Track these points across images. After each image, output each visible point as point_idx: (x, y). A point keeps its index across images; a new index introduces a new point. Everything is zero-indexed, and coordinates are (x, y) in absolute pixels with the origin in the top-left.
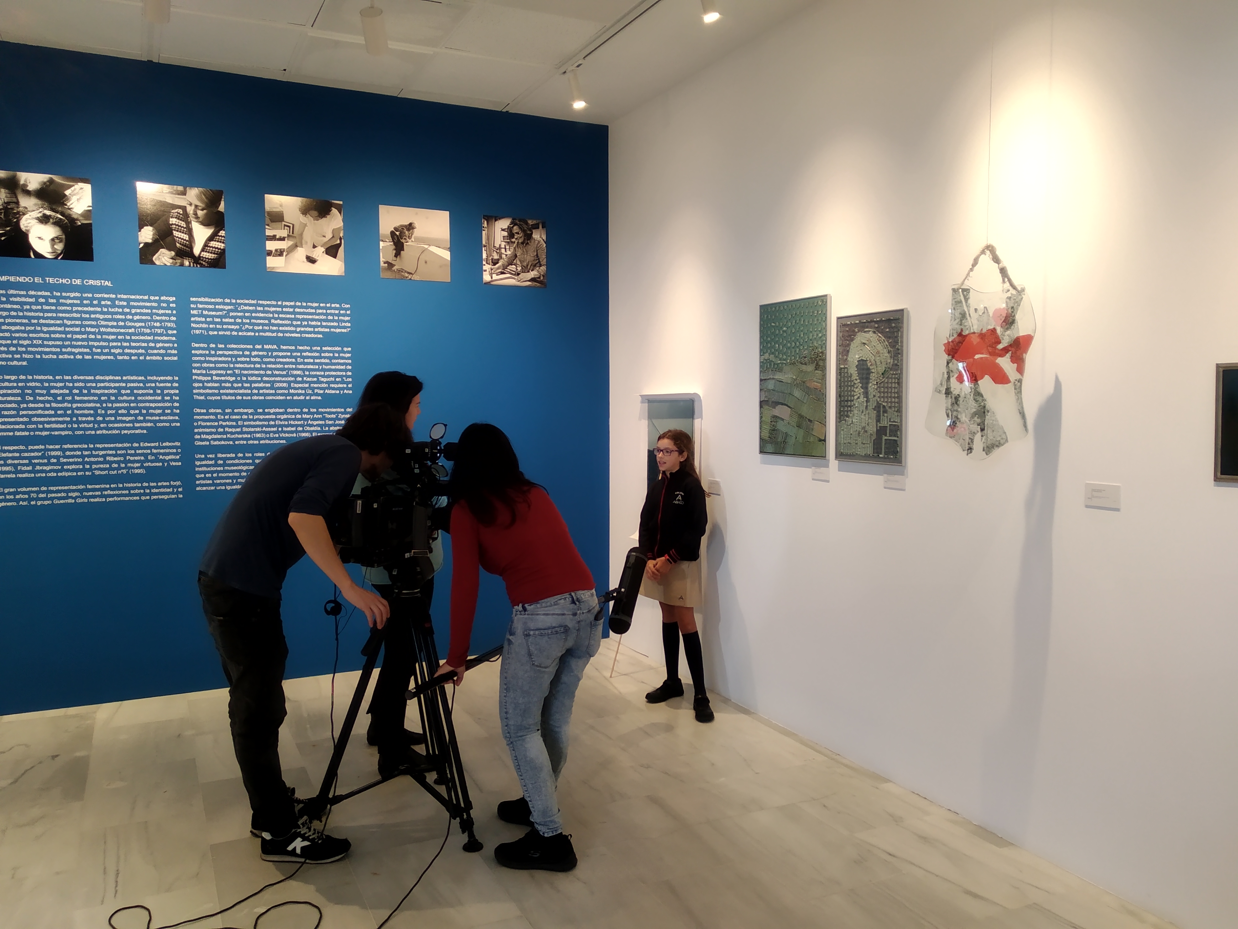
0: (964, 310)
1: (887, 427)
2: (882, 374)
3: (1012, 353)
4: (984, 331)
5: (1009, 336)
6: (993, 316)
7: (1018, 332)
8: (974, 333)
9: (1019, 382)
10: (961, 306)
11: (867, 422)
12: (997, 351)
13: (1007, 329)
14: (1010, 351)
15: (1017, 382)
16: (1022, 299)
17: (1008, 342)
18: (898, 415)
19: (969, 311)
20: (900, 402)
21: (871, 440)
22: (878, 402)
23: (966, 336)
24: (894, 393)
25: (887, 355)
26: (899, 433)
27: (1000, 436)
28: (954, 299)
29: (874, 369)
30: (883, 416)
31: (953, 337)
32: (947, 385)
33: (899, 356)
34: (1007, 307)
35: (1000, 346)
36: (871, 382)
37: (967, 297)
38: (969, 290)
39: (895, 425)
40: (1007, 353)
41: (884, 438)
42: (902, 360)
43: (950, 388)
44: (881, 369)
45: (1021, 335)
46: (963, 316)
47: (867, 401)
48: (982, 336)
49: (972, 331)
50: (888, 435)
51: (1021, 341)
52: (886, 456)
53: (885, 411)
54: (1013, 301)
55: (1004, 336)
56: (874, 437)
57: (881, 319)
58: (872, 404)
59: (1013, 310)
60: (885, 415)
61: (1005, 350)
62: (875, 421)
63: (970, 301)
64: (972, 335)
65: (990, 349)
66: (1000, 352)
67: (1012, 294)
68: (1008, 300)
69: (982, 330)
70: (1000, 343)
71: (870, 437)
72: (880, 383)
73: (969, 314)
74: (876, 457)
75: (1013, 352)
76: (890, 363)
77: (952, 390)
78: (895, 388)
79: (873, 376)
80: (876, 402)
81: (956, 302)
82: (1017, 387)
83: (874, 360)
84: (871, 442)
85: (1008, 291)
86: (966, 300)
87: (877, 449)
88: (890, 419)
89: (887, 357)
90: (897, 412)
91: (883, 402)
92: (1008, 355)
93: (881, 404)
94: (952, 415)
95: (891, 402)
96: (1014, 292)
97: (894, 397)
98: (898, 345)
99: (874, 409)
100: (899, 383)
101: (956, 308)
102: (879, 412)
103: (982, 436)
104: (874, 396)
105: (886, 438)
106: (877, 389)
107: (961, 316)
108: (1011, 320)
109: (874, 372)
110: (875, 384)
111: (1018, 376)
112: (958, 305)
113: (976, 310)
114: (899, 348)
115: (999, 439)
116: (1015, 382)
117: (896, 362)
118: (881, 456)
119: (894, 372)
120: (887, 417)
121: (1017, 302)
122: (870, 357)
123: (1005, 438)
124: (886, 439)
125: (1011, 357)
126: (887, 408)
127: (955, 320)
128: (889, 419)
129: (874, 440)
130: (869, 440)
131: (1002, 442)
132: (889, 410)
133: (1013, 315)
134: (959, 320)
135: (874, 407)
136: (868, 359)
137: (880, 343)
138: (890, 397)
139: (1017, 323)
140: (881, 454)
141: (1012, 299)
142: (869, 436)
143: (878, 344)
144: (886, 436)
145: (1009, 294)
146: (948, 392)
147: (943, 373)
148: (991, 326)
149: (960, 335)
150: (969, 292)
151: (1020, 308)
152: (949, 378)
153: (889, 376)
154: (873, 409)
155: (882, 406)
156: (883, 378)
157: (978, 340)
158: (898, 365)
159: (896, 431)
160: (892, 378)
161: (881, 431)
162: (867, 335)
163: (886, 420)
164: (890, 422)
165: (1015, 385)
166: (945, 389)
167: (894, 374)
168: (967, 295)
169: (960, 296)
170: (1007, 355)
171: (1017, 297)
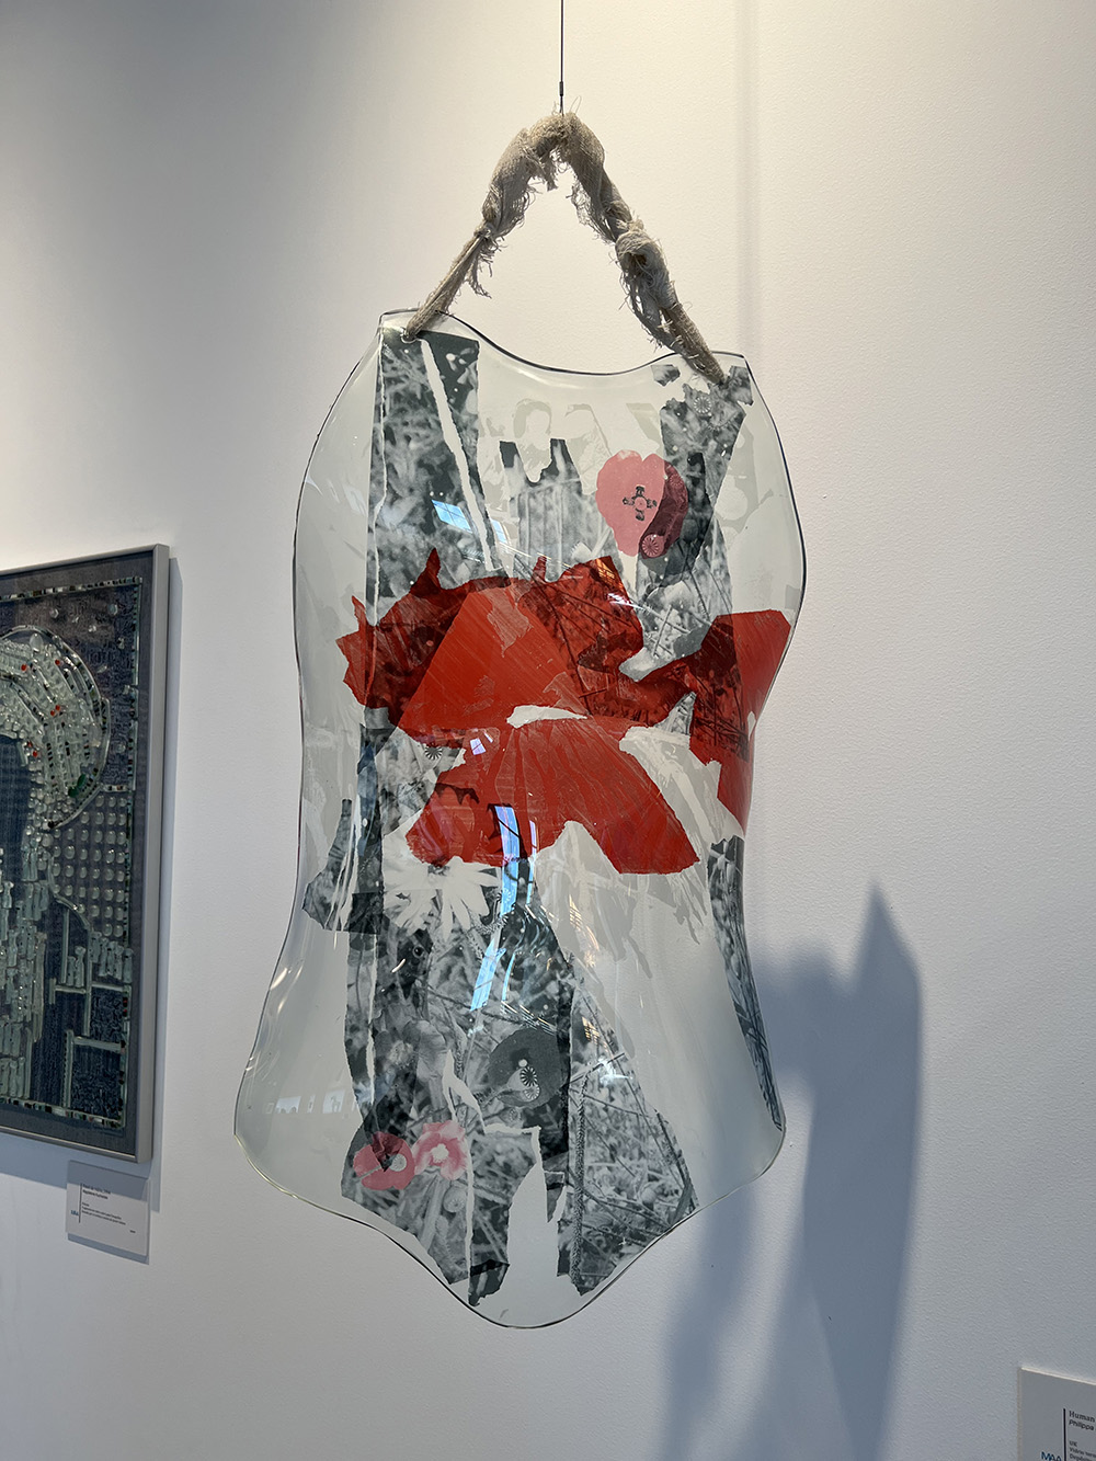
0: (443, 445)
1: (81, 998)
2: (71, 792)
3: (697, 700)
4: (556, 570)
5: (680, 608)
6: (597, 494)
7: (724, 593)
8: (501, 580)
9: (729, 856)
10: (425, 424)
11: (11, 973)
12: (623, 691)
13: (674, 571)
14: (688, 691)
15: (721, 859)
16: (740, 419)
17: (678, 645)
18: (124, 957)
19: (470, 453)
20: (134, 906)
21: (24, 1043)
22: (53, 900)
23: (460, 594)
24: (114, 866)
25: (88, 719)
26: (127, 1027)
27: (652, 1179)
28: (389, 381)
29: (42, 772)
30: (72, 953)
31: (391, 602)
32: (363, 875)
33: (135, 725)
34: (669, 452)
35: (641, 664)
36: (32, 823)
37: (461, 380)
38: (474, 345)
39: (114, 994)
40: (673, 700)
41: (73, 1041)
42: (144, 743)
43: (380, 891)
44: (68, 772)
45: (738, 608)
46: (440, 477)
47: (16, 894)
48: (544, 597)
49: (489, 568)
50: (86, 1033)
51: (739, 639)
52: (78, 1114)
53: (80, 938)
54: (696, 427)
55: (658, 607)
56: (35, 1036)
57: (72, 588)
58: (35, 906)
59: (696, 474)
60: (80, 950)
61: (665, 687)
62: (40, 971)
63: (476, 402)
64: (488, 592)
65: (590, 678)
66: (638, 697)
67: (690, 392)
68: (672, 421)
69: (541, 563)
70: (637, 644)
71: (23, 1032)
72: (64, 829)
73: (474, 473)
74: (39, 1114)
75: (705, 698)
76: (99, 750)
77: (389, 901)
78: (115, 846)
79: (40, 799)
80: (46, 899)
81: (397, 397)
82: (724, 887)
83: (45, 739)
84: (23, 1053)
85: (673, 374)
86: (458, 393)
87: (46, 1081)
88: (96, 967)
89: (89, 727)
90: (121, 940)
91: (72, 899)
92: (680, 715)
93: (62, 907)
94: (378, 1064)
95: (101, 902)
96: (701, 385)
97: (113, 884)
98: (131, 683)
99: (40, 926)
100: (134, 829)
101: (400, 431)
102: (56, 936)
103: (554, 1186)
104: (42, 875)
105: (79, 1041)
106: (50, 850)
107: (424, 477)
108: (688, 524)
109: (41, 786)
110: (46, 832)
111: (729, 829)
112: (408, 418)
113: (509, 452)
114: (135, 693)
115: (646, 1194)
116: (712, 861)
117: (122, 748)
118: (59, 1111)
119: (115, 788)
120: (85, 960)
121: (717, 434)
122: (29, 727)
123: (679, 1186)
124: (78, 1049)
125: (696, 725)
126: (87, 924)
127: (395, 497)
128: (90, 967)
129: (35, 1045)
130: (17, 1042)
131: (661, 1209)
132: (94, 933)
133: (699, 494)
134: (417, 499)
135: (38, 918)
136: (21, 736)
137: (66, 675)
138: (100, 883)
139: (721, 540)
140: (58, 1103)
141: (690, 416)
142: (17, 1029)
143: (58, 682)
144: (79, 1033)
145: (675, 392)
146: (368, 916)
147: (348, 803)
148: (590, 545)
149: (426, 586)
150: (473, 357)
151: (733, 465)
152: (374, 834)
153: (94, 801)
154: (34, 923)
155: (67, 917)
156: (75, 807)
157: (525, 622)
158: (130, 762)
159: (118, 1018)
160: (104, 810)
161: (63, 1012)
162: (23, 649)
163: (81, 970)
164: (95, 977)
165: (715, 875)
166: (350, 899)
167: (113, 794)
168: (461, 369)
169: (423, 369)
170: (674, 712)
171: (717, 410)
